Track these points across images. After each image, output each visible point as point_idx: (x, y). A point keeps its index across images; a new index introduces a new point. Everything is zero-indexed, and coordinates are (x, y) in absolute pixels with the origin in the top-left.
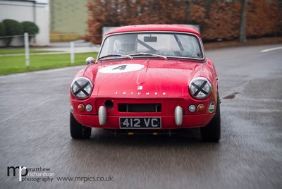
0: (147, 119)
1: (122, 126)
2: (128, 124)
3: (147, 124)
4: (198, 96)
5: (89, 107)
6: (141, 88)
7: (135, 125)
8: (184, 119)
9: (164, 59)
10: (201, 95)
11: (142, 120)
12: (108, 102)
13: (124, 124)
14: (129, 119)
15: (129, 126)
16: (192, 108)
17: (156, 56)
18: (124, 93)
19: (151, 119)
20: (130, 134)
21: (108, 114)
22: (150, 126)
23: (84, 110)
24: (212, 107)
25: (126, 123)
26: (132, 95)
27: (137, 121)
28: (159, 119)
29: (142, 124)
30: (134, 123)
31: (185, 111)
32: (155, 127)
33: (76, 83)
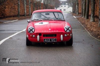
0: (52, 39)
1: (44, 41)
2: (46, 41)
3: (52, 41)
4: (67, 32)
5: (34, 36)
6: (50, 29)
7: (49, 41)
8: (63, 39)
9: (53, 20)
10: (68, 31)
11: (51, 39)
12: (40, 34)
13: (45, 41)
14: (47, 39)
15: (47, 41)
16: (66, 35)
17: (50, 19)
18: (45, 31)
19: (53, 39)
20: (46, 44)
21: (40, 38)
22: (53, 41)
23: (32, 37)
24: (71, 35)
25: (46, 40)
26: (47, 32)
27: (49, 40)
28: (56, 39)
29: (51, 41)
30: (48, 40)
31: (64, 36)
32: (54, 41)
33: (29, 28)
